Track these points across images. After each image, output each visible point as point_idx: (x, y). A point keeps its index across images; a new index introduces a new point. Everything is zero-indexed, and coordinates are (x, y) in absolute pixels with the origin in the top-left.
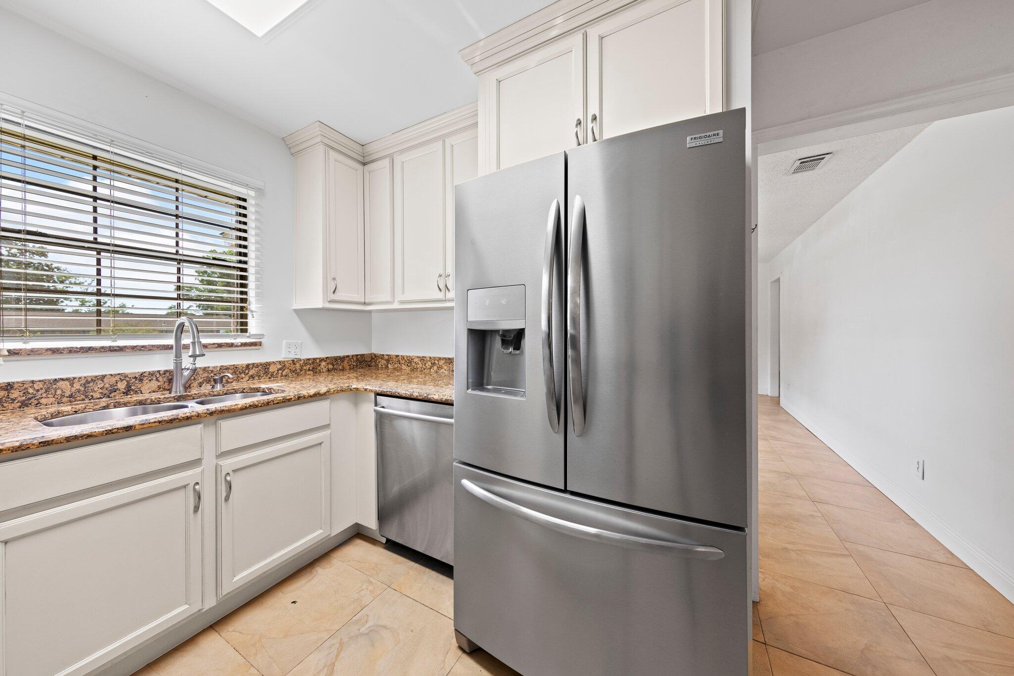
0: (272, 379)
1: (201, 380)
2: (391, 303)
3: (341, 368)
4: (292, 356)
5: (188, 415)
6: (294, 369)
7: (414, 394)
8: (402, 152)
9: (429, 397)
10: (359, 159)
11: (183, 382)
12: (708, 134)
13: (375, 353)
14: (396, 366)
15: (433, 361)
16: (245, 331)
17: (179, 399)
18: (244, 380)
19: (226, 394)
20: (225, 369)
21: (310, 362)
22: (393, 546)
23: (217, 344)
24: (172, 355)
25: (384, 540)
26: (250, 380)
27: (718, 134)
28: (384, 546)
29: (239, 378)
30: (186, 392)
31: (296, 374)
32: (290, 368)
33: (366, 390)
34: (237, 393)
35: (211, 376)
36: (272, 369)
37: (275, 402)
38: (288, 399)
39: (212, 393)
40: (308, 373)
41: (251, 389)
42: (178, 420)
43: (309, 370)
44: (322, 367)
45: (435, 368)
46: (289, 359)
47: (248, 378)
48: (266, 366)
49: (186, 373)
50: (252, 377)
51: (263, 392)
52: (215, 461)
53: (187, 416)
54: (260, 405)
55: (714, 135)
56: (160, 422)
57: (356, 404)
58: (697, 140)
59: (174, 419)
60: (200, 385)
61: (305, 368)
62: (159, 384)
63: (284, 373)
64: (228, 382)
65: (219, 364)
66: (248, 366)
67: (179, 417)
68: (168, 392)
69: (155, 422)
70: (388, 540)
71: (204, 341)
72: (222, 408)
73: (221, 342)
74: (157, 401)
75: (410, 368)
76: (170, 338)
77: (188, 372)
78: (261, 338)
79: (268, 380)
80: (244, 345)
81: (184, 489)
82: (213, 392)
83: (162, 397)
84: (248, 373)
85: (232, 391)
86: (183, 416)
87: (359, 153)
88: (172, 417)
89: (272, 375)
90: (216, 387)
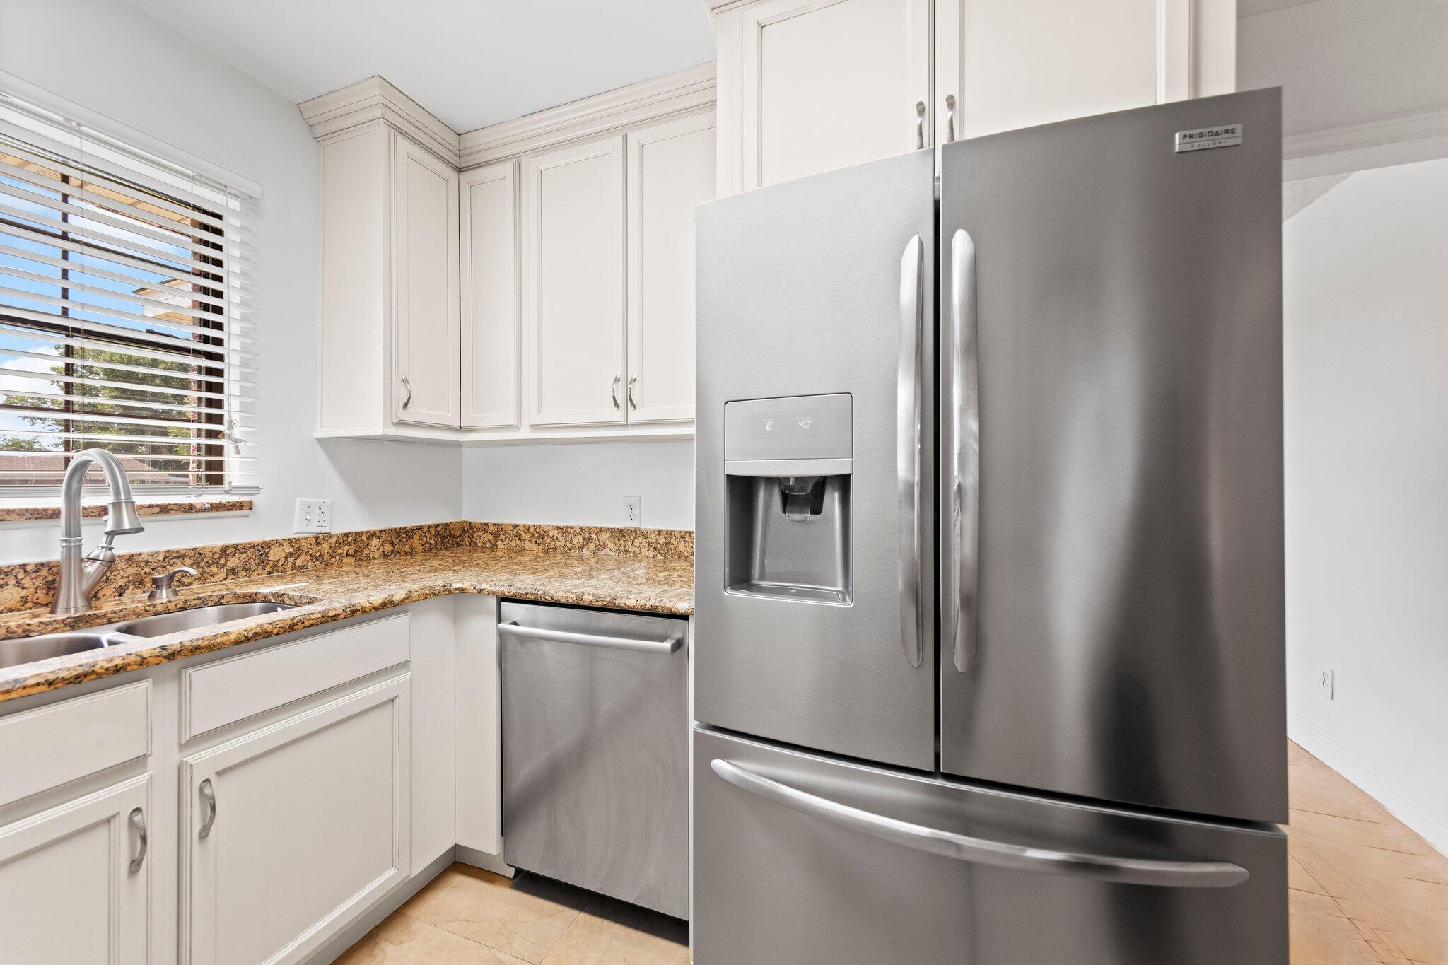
0: (275, 574)
1: (121, 582)
2: (516, 428)
3: (407, 550)
4: (314, 529)
5: (119, 662)
6: (318, 554)
7: (585, 598)
8: (537, 152)
9: (617, 602)
10: (449, 160)
11: (85, 585)
12: (1215, 129)
13: (470, 520)
14: (513, 544)
15: (587, 534)
16: (216, 481)
17: (75, 624)
18: (217, 578)
19: (183, 609)
20: (176, 557)
21: (350, 539)
22: (528, 882)
23: (157, 506)
24: (57, 532)
25: (510, 873)
26: (229, 577)
27: (1233, 131)
28: (511, 883)
29: (206, 576)
30: (91, 608)
31: (321, 563)
32: (311, 551)
33: (480, 592)
34: (206, 606)
35: (145, 573)
36: (275, 554)
37: (307, 623)
38: (331, 617)
39: (151, 608)
40: (345, 560)
41: (237, 596)
42: (94, 676)
43: (347, 555)
44: (372, 547)
45: (592, 546)
46: (308, 535)
47: (224, 575)
48: (262, 550)
49: (91, 569)
50: (234, 572)
51: (264, 602)
52: (176, 757)
53: (116, 666)
54: (275, 631)
55: (1227, 132)
56: (50, 683)
57: (457, 618)
58: (1194, 140)
59: (86, 675)
60: (120, 592)
61: (340, 551)
62: (24, 593)
63: (299, 563)
64: (182, 584)
65: (163, 548)
66: (224, 550)
67: (97, 669)
68: (48, 609)
69: (38, 684)
70: (518, 872)
71: (140, 499)
72: (195, 643)
73: (167, 503)
74: (24, 631)
75: (541, 547)
76: (57, 495)
77: (97, 564)
78: (251, 495)
79: (264, 576)
80: (218, 507)
81: (107, 825)
82: (154, 606)
83: (35, 621)
84: (225, 565)
85: (196, 602)
86: (107, 665)
87: (453, 149)
88: (80, 670)
89: (275, 567)
90: (158, 595)
